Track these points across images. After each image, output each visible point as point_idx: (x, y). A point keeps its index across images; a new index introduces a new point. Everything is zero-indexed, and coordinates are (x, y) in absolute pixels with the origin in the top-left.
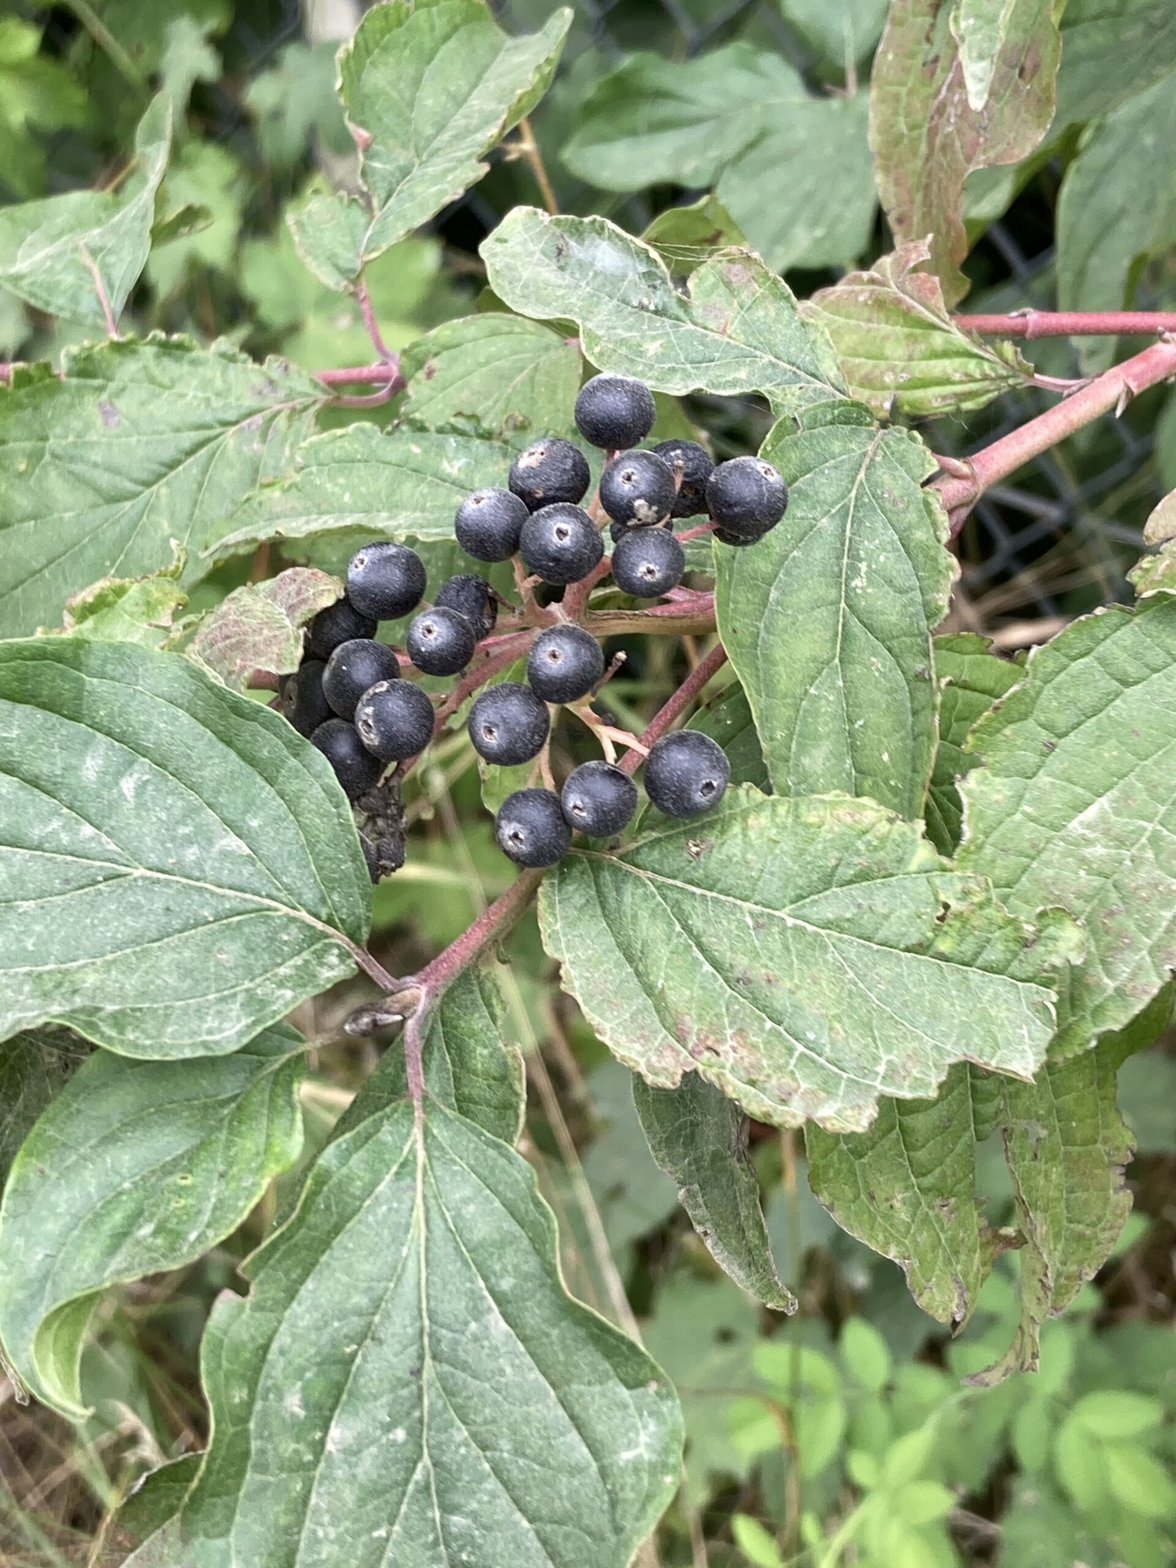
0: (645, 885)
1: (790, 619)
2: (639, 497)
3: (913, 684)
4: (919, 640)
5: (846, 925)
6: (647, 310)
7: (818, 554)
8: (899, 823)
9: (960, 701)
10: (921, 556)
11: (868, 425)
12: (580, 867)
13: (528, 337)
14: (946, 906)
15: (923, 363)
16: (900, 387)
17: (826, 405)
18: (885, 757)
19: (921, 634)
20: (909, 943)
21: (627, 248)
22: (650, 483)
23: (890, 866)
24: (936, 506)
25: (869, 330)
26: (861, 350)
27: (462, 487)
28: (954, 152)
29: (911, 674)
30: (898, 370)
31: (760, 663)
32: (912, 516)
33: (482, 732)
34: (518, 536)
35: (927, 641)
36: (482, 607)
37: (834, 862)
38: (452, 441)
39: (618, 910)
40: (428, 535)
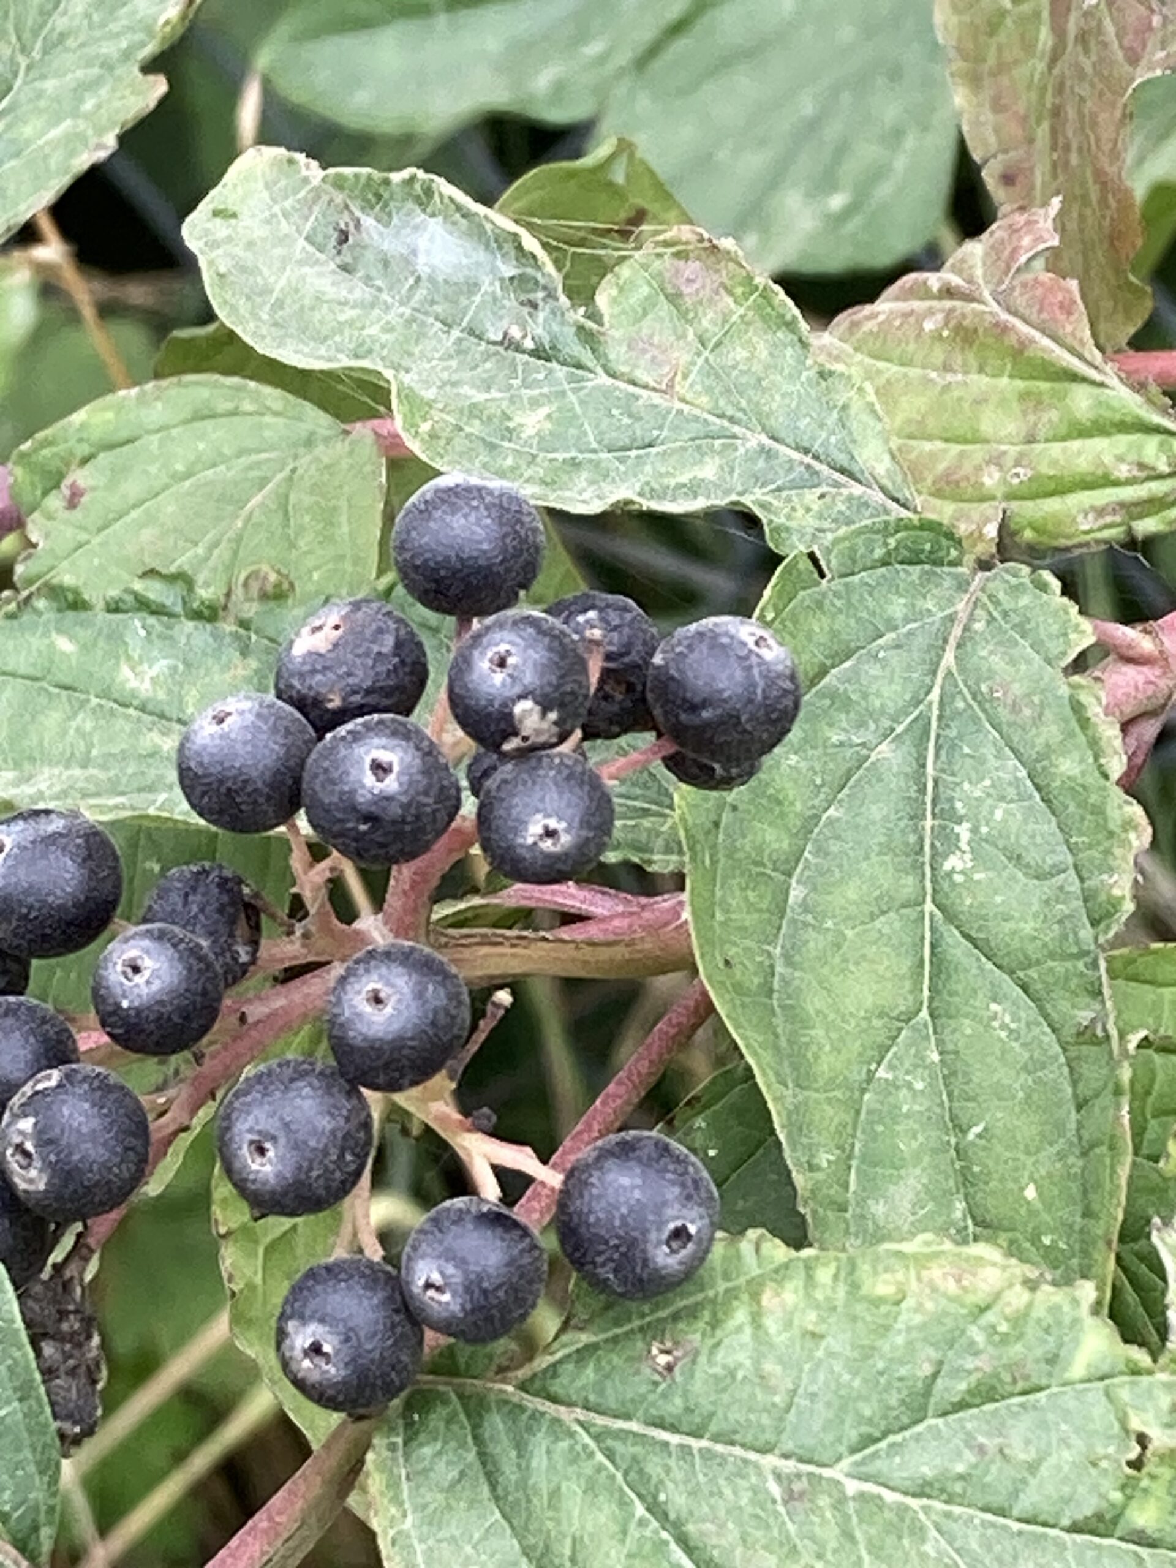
0: (572, 1434)
1: (830, 937)
2: (522, 697)
3: (1073, 1052)
4: (1080, 965)
5: (958, 1488)
6: (519, 349)
7: (876, 812)
8: (1047, 1288)
9: (1160, 1077)
10: (1072, 808)
11: (953, 564)
12: (442, 1411)
13: (268, 419)
14: (1142, 1440)
15: (1056, 448)
16: (1012, 496)
17: (871, 530)
18: (1030, 1193)
19: (1084, 953)
20: (1079, 1517)
21: (477, 231)
22: (542, 669)
23: (1037, 1373)
24: (1095, 711)
25: (947, 388)
26: (931, 424)
27: (162, 716)
28: (1105, 45)
29: (1068, 1032)
30: (1009, 461)
31: (778, 1021)
32: (1050, 732)
33: (245, 1151)
34: (298, 781)
35: (1095, 965)
36: (232, 922)
37: (927, 1369)
38: (136, 624)
39: (523, 1484)
40: (101, 809)
